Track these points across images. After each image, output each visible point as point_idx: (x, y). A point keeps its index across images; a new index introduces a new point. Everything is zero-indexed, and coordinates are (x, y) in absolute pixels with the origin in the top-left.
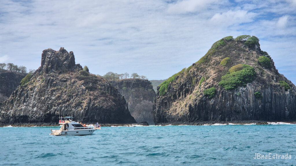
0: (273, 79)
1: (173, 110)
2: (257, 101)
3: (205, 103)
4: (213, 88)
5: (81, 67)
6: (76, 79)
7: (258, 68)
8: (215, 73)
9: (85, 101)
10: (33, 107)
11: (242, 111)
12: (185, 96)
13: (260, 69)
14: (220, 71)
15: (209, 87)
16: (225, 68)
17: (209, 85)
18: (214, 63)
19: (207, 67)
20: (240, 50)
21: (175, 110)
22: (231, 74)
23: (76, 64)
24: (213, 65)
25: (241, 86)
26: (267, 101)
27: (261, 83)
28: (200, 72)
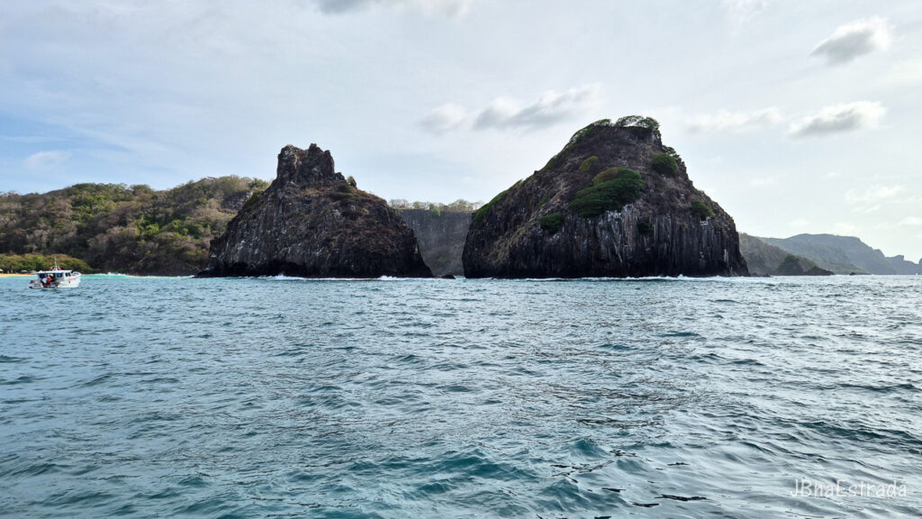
0: (679, 197)
1: (493, 255)
2: (643, 240)
3: (541, 243)
4: (558, 213)
5: (343, 178)
6: (328, 199)
7: (650, 175)
8: (566, 186)
9: (336, 238)
10: (254, 249)
11: (610, 258)
12: (515, 230)
13: (654, 178)
14: (577, 181)
15: (552, 211)
16: (586, 176)
17: (552, 207)
18: (569, 167)
19: (556, 176)
20: (621, 143)
21: (496, 255)
22: (595, 187)
23: (336, 172)
24: (567, 171)
25: (613, 210)
26: (662, 239)
27: (653, 204)
28: (543, 186)
